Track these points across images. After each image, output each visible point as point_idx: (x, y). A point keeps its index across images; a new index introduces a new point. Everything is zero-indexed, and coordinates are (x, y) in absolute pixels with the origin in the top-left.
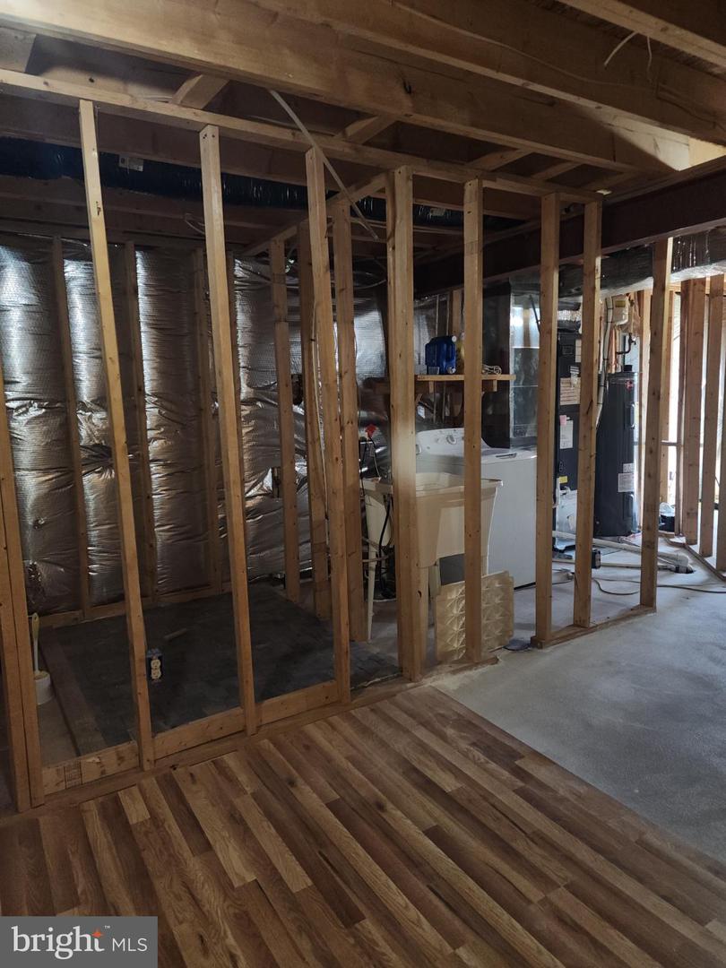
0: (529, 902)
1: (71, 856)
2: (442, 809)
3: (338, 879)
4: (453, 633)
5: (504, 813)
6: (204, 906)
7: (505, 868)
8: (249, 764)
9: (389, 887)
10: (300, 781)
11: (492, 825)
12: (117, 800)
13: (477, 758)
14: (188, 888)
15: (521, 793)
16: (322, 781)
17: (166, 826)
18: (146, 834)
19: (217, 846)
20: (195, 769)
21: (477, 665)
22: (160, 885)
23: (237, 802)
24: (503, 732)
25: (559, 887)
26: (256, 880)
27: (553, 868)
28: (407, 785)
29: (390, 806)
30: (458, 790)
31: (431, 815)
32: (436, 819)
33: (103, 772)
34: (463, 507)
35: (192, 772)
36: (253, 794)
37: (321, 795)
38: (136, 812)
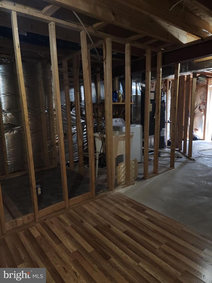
0: (156, 249)
1: (18, 248)
2: (127, 225)
3: (101, 247)
4: (122, 177)
5: (144, 225)
6: (63, 259)
7: (147, 240)
8: (68, 217)
9: (116, 248)
10: (84, 221)
11: (142, 229)
12: (29, 231)
13: (134, 211)
14: (57, 254)
15: (148, 219)
16: (91, 221)
17: (46, 237)
18: (41, 240)
19: (63, 241)
20: (51, 220)
21: (129, 185)
22: (48, 254)
23: (67, 228)
24: (139, 203)
25: (163, 244)
26: (77, 250)
27: (160, 239)
28: (116, 220)
29: (112, 226)
30: (130, 220)
31: (124, 228)
32: (126, 229)
33: (23, 223)
34: (125, 141)
35: (51, 221)
36: (71, 226)
37: (92, 225)
38: (36, 234)
